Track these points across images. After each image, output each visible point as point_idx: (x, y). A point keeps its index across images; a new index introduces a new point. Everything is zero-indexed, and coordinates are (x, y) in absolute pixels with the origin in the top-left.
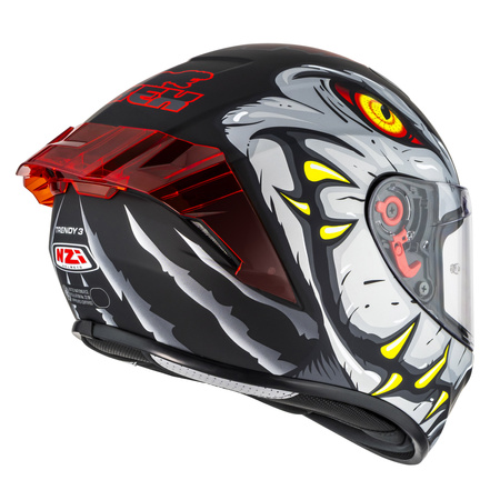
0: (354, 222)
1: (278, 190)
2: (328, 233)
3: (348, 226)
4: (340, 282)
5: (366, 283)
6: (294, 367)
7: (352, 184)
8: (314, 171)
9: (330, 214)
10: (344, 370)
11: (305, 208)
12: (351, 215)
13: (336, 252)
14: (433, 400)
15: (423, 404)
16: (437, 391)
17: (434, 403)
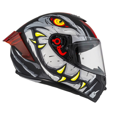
0: (46, 44)
1: (30, 39)
2: (40, 46)
3: (44, 45)
4: (43, 57)
5: (50, 57)
6: (38, 75)
7: (46, 36)
8: (37, 34)
9: (40, 43)
10: (48, 76)
11: (35, 42)
12: (45, 42)
13: (42, 50)
14: (80, 84)
15: (76, 85)
16: (80, 82)
17: (81, 85)
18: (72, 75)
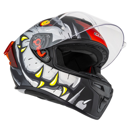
1: (17, 45)
2: (22, 50)
3: (25, 48)
4: (24, 60)
6: (21, 83)
7: (28, 39)
8: (23, 39)
9: (23, 46)
11: (20, 47)
13: (23, 54)
14: (60, 89)
15: (57, 90)
16: (60, 87)
17: (62, 90)
18: (50, 79)
